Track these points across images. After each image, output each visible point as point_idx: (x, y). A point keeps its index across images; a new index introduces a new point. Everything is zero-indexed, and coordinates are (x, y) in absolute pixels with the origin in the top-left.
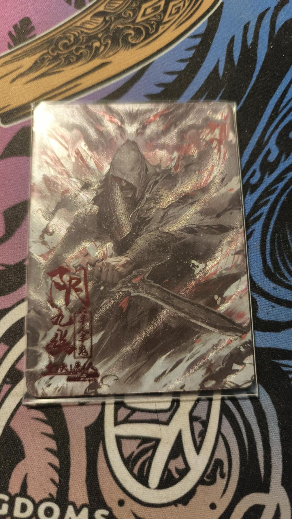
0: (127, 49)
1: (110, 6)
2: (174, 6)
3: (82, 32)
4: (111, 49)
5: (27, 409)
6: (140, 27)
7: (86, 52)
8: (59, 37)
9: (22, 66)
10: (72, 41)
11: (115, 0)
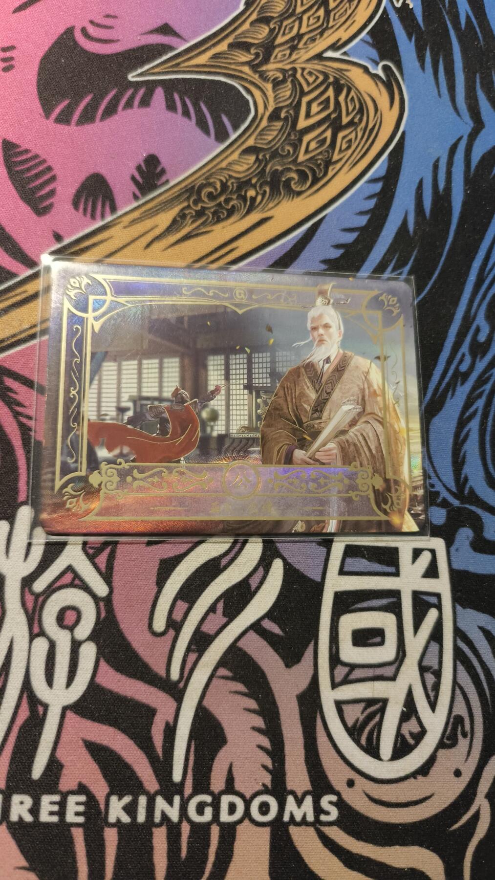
0: (291, 197)
1: (261, 139)
2: (344, 138)
3: (230, 176)
4: (270, 199)
5: (222, 681)
6: (303, 168)
7: (239, 205)
8: (200, 185)
9: (157, 226)
10: (219, 189)
11: (268, 130)
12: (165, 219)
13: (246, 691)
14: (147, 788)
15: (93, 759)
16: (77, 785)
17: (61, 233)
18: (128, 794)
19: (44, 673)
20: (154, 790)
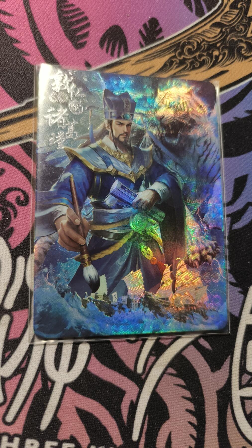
0: (241, 60)
1: (225, 19)
3: (204, 40)
4: (228, 59)
5: (170, 377)
6: (250, 42)
7: (207, 59)
8: (184, 42)
9: (153, 67)
10: (196, 47)
11: (229, 14)
12: (160, 62)
13: (185, 384)
14: (115, 443)
15: (81, 421)
16: (69, 437)
17: (90, 62)
18: (102, 446)
19: (54, 360)
20: (119, 445)
